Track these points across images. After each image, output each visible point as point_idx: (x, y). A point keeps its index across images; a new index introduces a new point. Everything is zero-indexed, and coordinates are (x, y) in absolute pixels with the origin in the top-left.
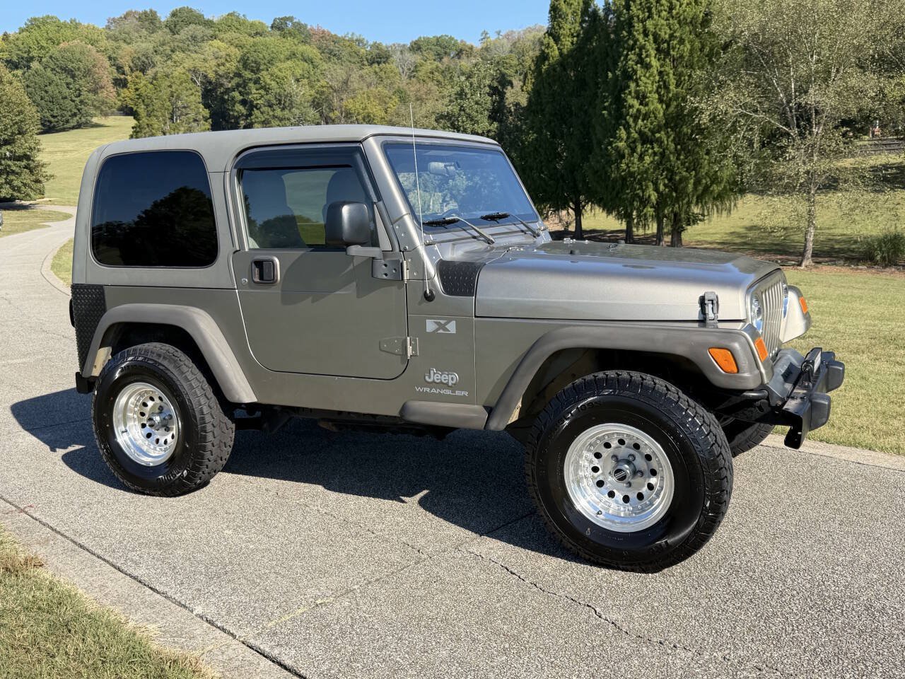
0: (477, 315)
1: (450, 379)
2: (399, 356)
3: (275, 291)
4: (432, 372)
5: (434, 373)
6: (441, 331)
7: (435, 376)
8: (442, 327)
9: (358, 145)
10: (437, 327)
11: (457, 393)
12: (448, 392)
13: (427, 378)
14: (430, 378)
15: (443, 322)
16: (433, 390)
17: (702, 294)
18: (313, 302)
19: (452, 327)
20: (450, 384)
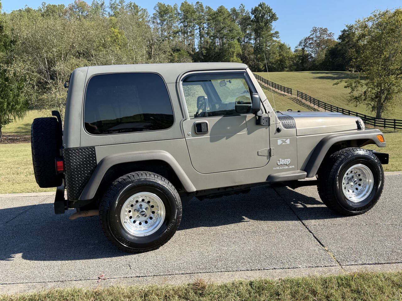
0: (297, 135)
1: (288, 162)
2: (266, 157)
3: (207, 136)
4: (280, 161)
5: (281, 161)
6: (284, 144)
7: (282, 162)
8: (284, 142)
9: (244, 70)
10: (282, 142)
11: (290, 167)
12: (286, 167)
13: (278, 164)
14: (279, 163)
15: (284, 140)
16: (281, 168)
17: (357, 120)
18: (226, 139)
19: (288, 141)
20: (288, 164)
